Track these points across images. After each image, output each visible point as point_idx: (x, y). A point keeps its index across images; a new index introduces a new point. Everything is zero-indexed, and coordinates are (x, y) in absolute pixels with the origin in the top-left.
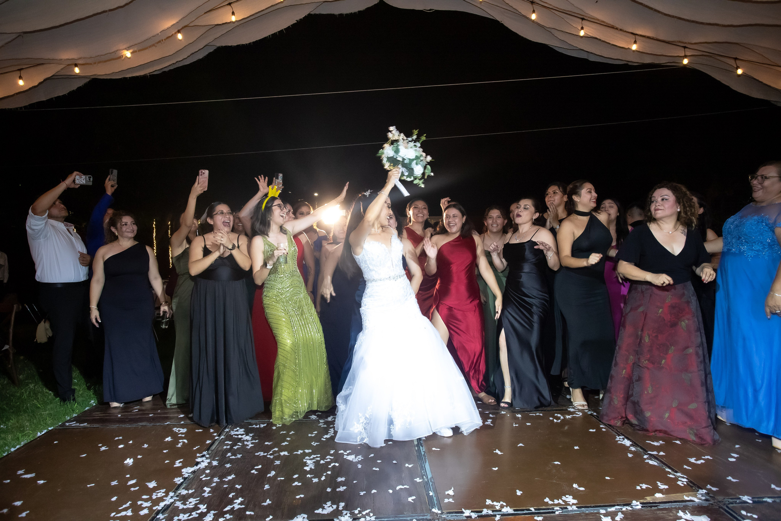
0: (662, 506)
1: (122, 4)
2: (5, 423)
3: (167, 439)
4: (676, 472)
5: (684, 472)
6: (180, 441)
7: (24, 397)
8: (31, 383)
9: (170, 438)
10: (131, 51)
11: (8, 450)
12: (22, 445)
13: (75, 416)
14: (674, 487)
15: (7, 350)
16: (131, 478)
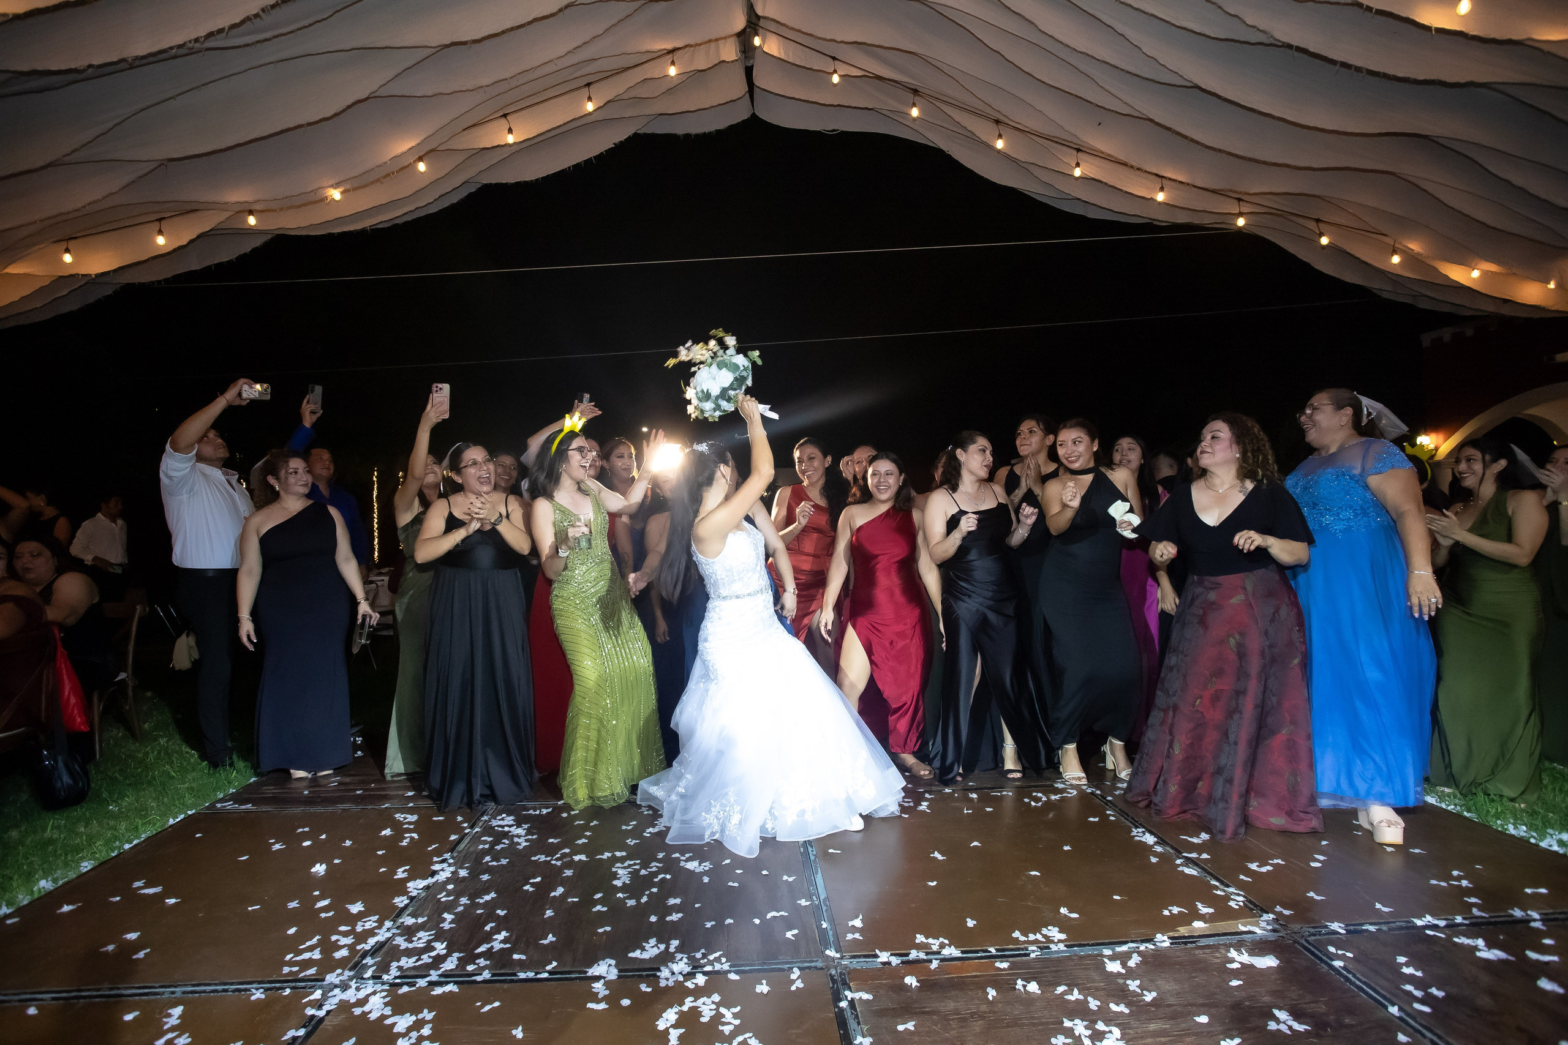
0: (1204, 942)
1: (329, 115)
2: (117, 802)
3: (383, 833)
4: (1228, 886)
5: (1241, 885)
6: (406, 835)
7: (149, 759)
8: (161, 737)
9: (389, 829)
10: (341, 189)
11: (119, 848)
12: (143, 839)
13: (233, 793)
14: (1223, 911)
15: (123, 680)
16: (322, 897)
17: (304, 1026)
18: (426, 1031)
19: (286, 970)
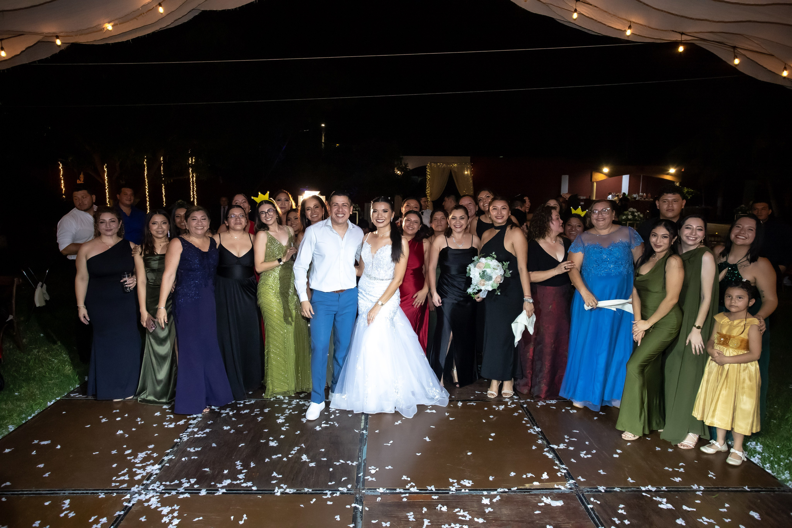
0: (533, 492)
2: (18, 391)
3: (156, 414)
4: (562, 464)
5: (569, 464)
6: (168, 416)
7: (30, 364)
8: (35, 348)
9: (159, 413)
10: (112, 24)
11: (26, 418)
12: (36, 414)
13: (78, 387)
14: (552, 477)
16: (127, 449)
17: (123, 510)
18: (176, 514)
19: (113, 484)
